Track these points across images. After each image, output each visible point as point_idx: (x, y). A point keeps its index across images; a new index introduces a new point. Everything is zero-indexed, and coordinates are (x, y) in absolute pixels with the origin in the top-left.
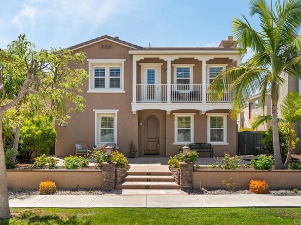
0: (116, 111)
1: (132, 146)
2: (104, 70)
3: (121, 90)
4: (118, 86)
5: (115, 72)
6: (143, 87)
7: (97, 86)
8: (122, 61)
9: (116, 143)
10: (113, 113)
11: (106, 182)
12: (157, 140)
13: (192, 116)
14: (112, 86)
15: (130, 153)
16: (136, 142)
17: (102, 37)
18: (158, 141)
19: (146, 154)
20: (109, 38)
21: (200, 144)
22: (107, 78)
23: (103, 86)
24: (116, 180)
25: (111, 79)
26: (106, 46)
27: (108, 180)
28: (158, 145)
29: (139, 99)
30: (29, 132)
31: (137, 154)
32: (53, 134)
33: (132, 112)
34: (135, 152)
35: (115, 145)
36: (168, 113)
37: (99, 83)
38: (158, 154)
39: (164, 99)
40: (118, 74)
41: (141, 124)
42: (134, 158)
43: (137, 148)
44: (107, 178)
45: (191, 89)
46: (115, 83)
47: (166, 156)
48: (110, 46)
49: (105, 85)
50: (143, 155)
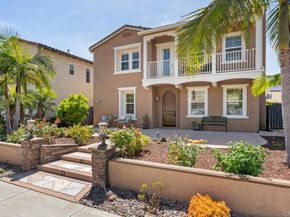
0: (134, 88)
2: (128, 55)
3: (138, 70)
4: (138, 67)
7: (123, 69)
8: (139, 45)
9: (135, 116)
10: (132, 90)
14: (134, 67)
16: (150, 115)
22: (130, 61)
23: (127, 68)
25: (133, 62)
26: (127, 34)
31: (151, 125)
37: (125, 66)
40: (138, 57)
43: (151, 120)
47: (179, 128)
49: (129, 67)
50: (161, 126)
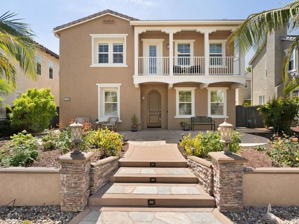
1: (134, 119)
2: (107, 46)
4: (121, 61)
5: (118, 48)
6: (145, 60)
7: (100, 61)
8: (125, 36)
9: (119, 117)
10: (115, 87)
11: (68, 195)
12: (158, 114)
13: (192, 90)
14: (115, 61)
15: (132, 127)
16: (138, 116)
17: (105, 12)
18: (160, 114)
19: (148, 127)
20: (112, 12)
21: (201, 117)
22: (111, 53)
23: (107, 61)
24: (91, 186)
25: (114, 54)
26: (108, 21)
27: (72, 191)
28: (160, 119)
29: (141, 72)
30: (21, 104)
31: (140, 127)
32: (51, 107)
33: (134, 85)
34: (137, 125)
35: (118, 118)
36: (171, 86)
37: (103, 58)
38: (160, 127)
39: (166, 72)
40: (121, 50)
41: (144, 98)
42: (136, 131)
43: (139, 122)
44: (69, 187)
45: (192, 64)
46: (118, 58)
47: (167, 129)
48: (113, 21)
49: (109, 60)
50: (146, 127)
